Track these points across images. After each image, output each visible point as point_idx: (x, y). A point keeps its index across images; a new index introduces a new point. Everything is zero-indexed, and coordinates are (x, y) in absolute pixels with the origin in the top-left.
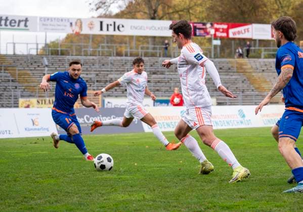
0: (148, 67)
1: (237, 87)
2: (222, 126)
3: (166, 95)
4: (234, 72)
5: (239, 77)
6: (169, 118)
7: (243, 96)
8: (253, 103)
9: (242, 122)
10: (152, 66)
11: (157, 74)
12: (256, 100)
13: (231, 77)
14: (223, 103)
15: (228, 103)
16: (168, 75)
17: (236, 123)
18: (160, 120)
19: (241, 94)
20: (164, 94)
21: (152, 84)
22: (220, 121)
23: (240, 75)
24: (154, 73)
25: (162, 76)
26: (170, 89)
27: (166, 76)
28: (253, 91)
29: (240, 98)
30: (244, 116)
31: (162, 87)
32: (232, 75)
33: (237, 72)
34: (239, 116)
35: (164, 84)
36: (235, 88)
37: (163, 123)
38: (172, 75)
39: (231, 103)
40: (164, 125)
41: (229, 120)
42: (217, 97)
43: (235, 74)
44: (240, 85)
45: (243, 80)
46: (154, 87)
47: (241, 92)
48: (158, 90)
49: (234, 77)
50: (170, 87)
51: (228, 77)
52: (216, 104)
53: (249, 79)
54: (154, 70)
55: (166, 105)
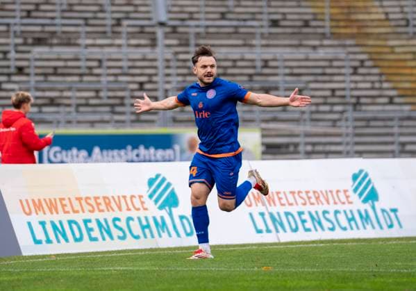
0: (17, 20)
1: (333, 90)
2: (296, 230)
3: (81, 118)
4: (323, 36)
5: (341, 53)
6: (108, 205)
7: (356, 120)
8: (395, 147)
9: (365, 218)
10: (29, 14)
11: (51, 45)
12: (401, 134)
13: (313, 55)
14: (287, 145)
15: (301, 148)
16: (87, 46)
17: (344, 223)
18: (76, 212)
19: (350, 114)
20: (74, 116)
21: (33, 79)
22: (287, 214)
23: (344, 46)
24: (39, 42)
25: (67, 52)
26: (98, 97)
27: (84, 53)
28: (391, 101)
29: (345, 128)
30: (373, 196)
31: (70, 89)
32: (314, 47)
33: (334, 35)
34: (354, 197)
35: (76, 79)
36: (328, 93)
37: (86, 222)
38: (101, 46)
39: (314, 144)
40: (89, 230)
41: (320, 208)
42: (264, 125)
43: (326, 42)
44: (344, 82)
45: (357, 64)
46: (37, 89)
47: (350, 108)
48: (52, 102)
49: (321, 53)
50: (97, 91)
51: (300, 53)
52: (260, 149)
53: (376, 60)
54: (38, 29)
55: (84, 153)
